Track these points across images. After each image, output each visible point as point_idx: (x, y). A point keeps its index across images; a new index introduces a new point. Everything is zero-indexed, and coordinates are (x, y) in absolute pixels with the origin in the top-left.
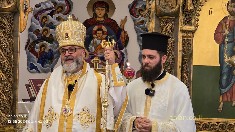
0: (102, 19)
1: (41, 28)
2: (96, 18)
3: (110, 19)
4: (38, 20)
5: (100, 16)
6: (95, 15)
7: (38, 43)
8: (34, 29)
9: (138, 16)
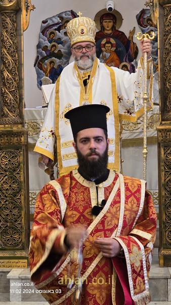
0: (110, 32)
1: (49, 45)
2: (104, 30)
3: (118, 31)
4: (46, 37)
5: (108, 29)
6: (103, 28)
7: (47, 59)
8: (43, 46)
9: (147, 26)
